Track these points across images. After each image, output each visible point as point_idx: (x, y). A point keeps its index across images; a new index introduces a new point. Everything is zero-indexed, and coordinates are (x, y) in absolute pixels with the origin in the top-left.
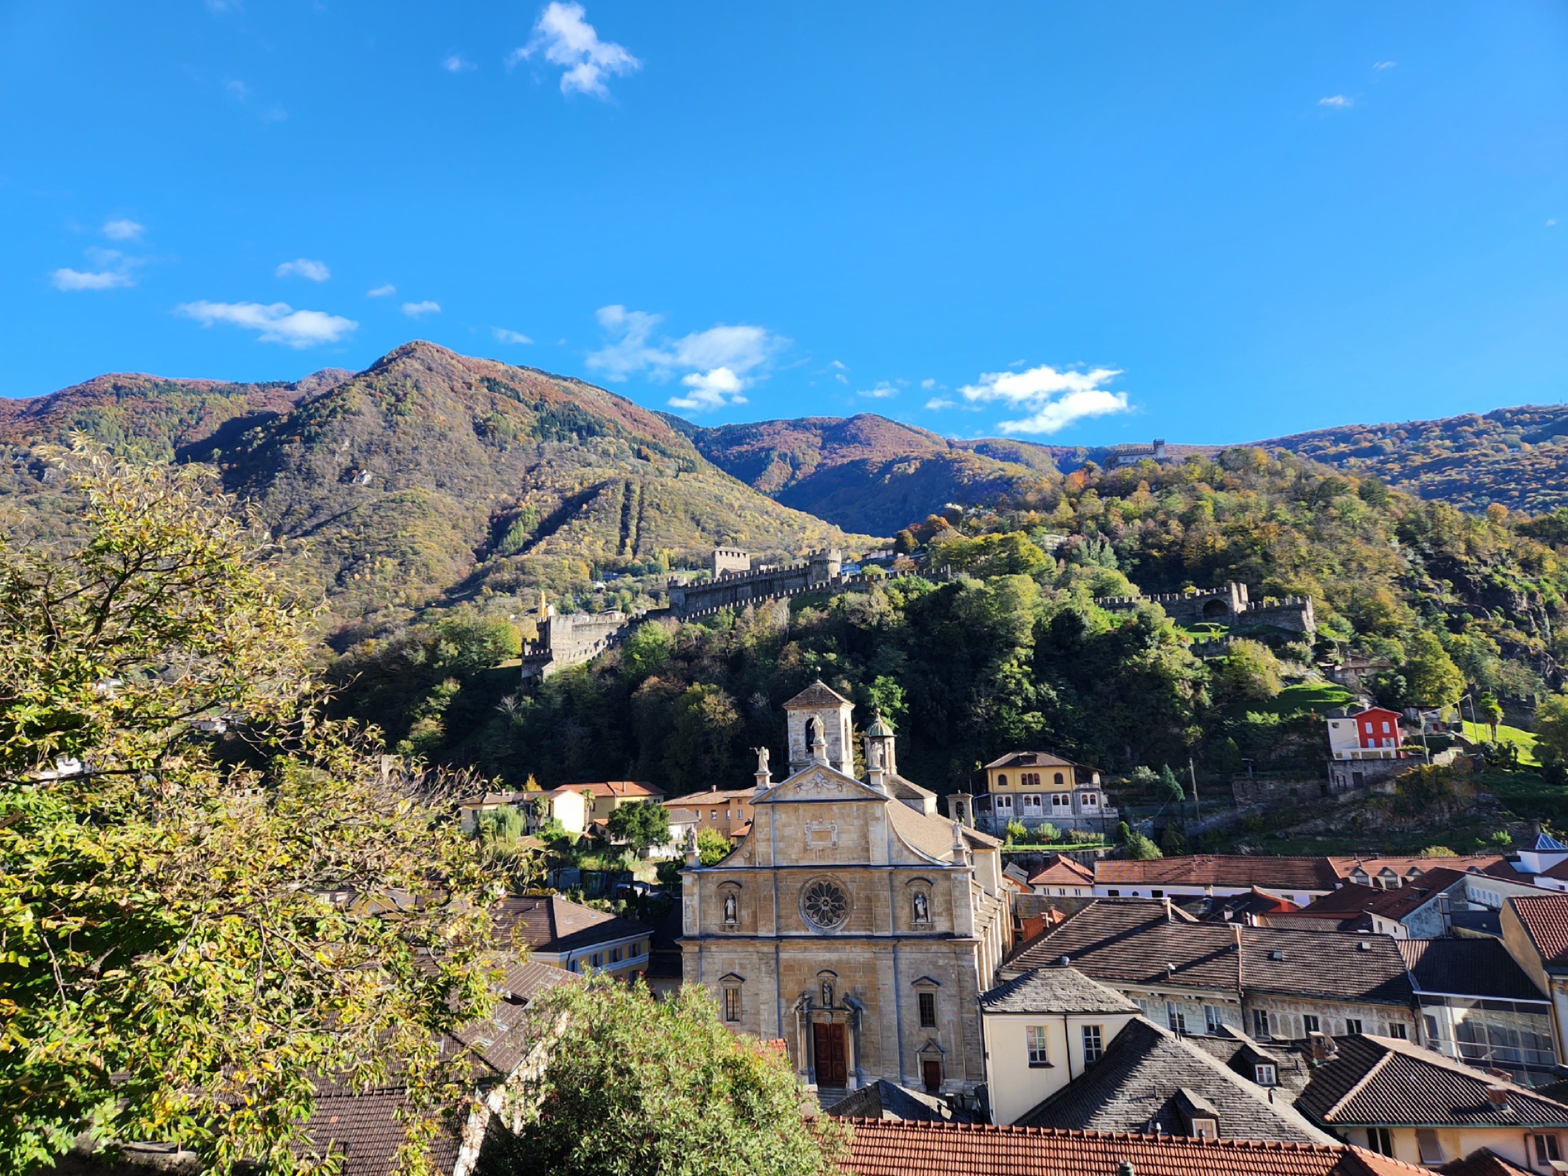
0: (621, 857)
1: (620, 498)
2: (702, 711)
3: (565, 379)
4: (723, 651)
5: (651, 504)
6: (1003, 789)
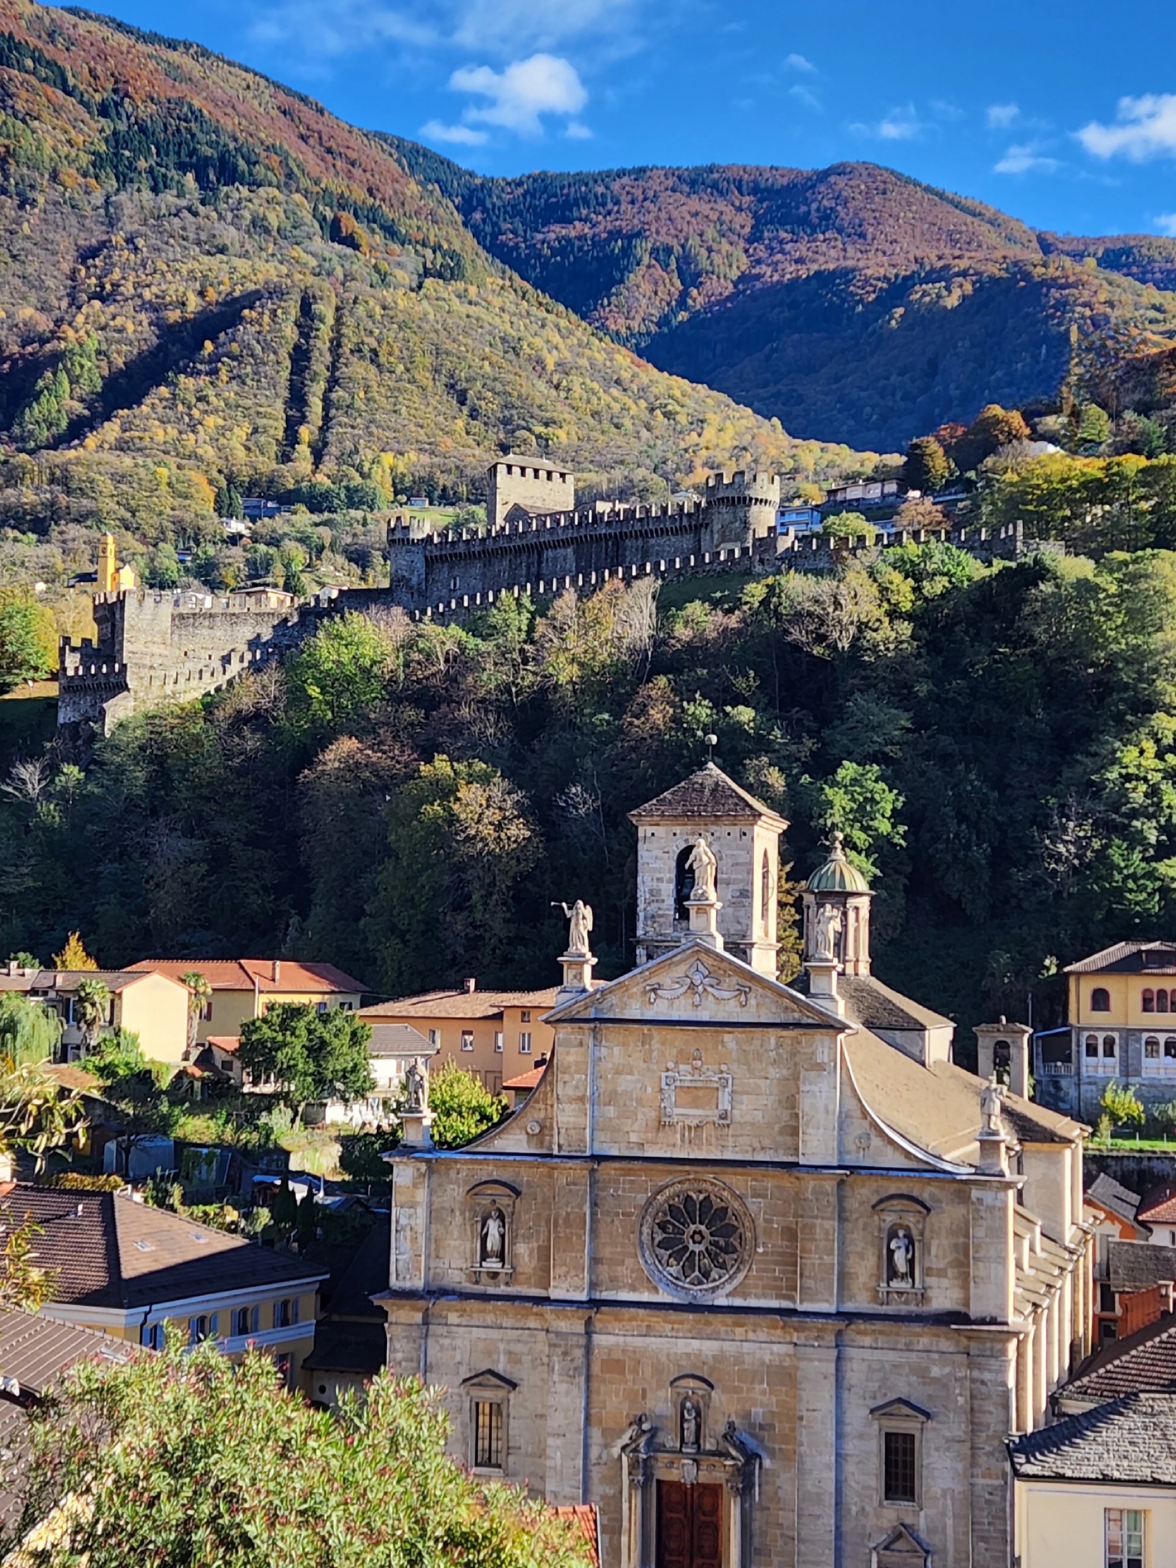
0: (264, 1119)
1: (290, 332)
2: (452, 819)
3: (172, 45)
4: (505, 689)
5: (357, 350)
6: (1099, 1020)
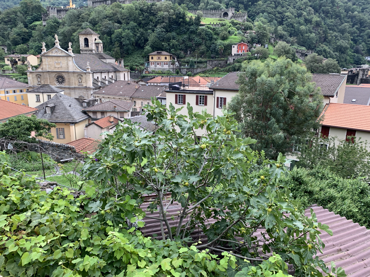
6: (152, 60)
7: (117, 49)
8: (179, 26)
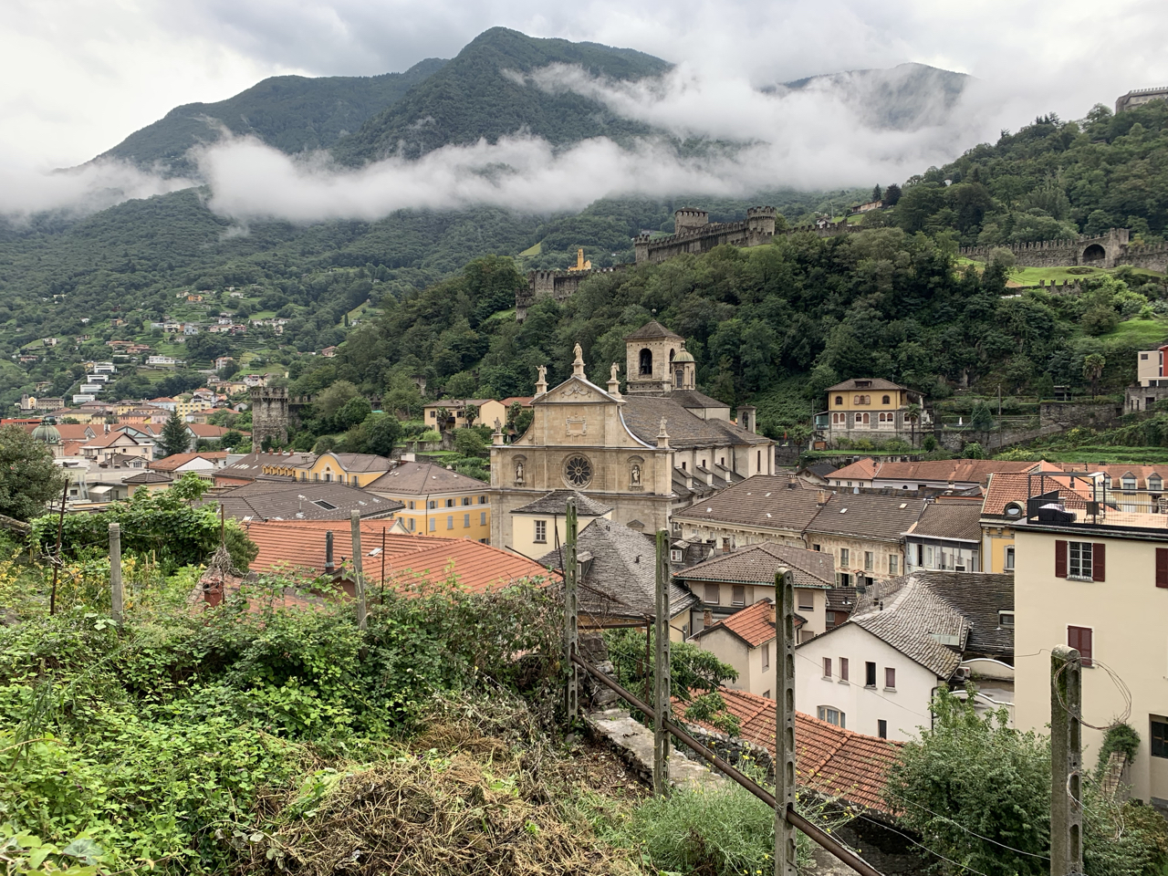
6: (839, 408)
7: (725, 377)
8: (928, 298)
